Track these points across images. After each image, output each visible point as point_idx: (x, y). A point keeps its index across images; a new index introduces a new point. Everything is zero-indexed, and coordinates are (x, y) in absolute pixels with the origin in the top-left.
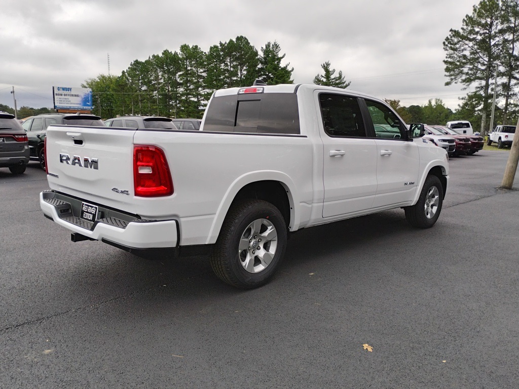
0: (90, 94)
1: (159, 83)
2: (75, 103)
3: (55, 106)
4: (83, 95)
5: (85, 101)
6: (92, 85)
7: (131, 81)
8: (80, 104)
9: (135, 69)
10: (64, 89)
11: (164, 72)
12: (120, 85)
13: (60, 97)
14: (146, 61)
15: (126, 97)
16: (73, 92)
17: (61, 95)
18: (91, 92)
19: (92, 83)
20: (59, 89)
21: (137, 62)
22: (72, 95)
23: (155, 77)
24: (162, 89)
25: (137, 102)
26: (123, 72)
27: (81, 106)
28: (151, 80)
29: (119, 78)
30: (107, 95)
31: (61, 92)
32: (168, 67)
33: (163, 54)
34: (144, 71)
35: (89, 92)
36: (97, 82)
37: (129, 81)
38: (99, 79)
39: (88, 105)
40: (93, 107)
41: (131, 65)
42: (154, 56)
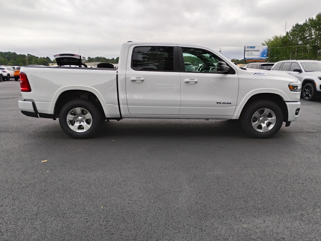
0: (267, 49)
1: (312, 38)
2: (256, 55)
3: (245, 58)
4: (261, 50)
5: (263, 54)
6: (269, 43)
7: (292, 39)
8: (260, 56)
9: (296, 30)
10: (251, 47)
11: (316, 30)
12: (284, 42)
13: (248, 52)
14: (303, 24)
15: (287, 50)
16: (256, 49)
17: (249, 51)
18: (267, 48)
19: (269, 42)
20: (248, 47)
21: (297, 25)
22: (255, 51)
23: (309, 34)
24: (313, 42)
25: (294, 53)
26: (287, 33)
27: (259, 57)
28: (306, 37)
29: (284, 37)
30: (277, 49)
31: (249, 49)
32: (319, 27)
33: (317, 17)
34: (302, 31)
35: (266, 48)
36: (272, 41)
37: (290, 39)
38: (274, 39)
39: (265, 56)
40: (267, 58)
41: (293, 28)
42: (310, 20)
